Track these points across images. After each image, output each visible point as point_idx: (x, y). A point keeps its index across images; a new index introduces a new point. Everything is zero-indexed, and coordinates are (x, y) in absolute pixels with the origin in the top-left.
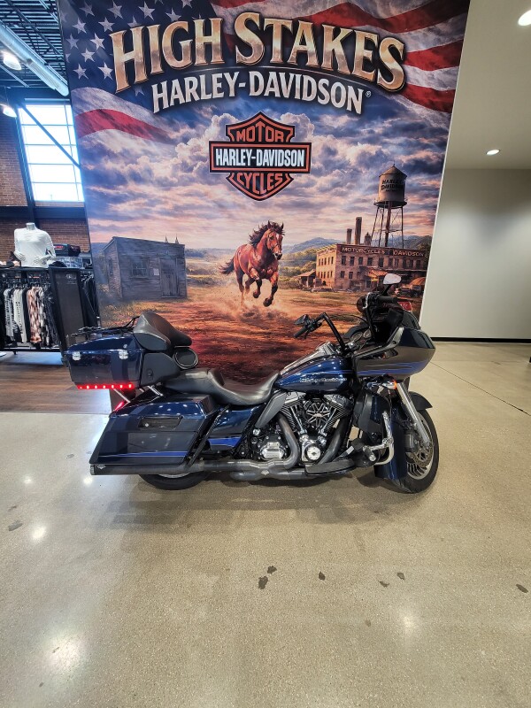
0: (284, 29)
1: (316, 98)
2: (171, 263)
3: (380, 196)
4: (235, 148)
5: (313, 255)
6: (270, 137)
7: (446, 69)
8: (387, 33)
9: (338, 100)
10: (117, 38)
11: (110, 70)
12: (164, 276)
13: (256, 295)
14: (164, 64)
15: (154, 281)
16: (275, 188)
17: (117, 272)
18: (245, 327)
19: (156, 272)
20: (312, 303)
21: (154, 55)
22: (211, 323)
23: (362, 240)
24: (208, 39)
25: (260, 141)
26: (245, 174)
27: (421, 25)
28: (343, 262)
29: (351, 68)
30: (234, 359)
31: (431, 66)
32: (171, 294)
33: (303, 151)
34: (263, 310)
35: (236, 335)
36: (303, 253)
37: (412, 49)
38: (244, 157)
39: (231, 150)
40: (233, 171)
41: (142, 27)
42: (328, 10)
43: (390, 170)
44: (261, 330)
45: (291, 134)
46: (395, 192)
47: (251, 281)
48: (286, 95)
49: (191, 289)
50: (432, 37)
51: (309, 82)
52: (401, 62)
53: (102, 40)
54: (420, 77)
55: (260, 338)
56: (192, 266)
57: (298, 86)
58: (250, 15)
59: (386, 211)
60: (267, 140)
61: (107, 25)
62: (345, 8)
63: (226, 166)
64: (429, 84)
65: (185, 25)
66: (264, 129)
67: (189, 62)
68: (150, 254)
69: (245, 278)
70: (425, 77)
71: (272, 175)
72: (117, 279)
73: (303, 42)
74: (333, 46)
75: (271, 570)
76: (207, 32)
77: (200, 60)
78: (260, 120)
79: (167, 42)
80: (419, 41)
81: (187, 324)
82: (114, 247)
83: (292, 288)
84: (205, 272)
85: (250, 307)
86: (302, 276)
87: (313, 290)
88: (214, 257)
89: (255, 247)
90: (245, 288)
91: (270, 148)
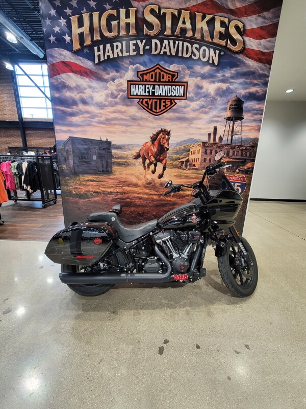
0: (173, 15)
1: (191, 56)
2: (103, 152)
3: (228, 114)
4: (142, 85)
5: (188, 149)
6: (163, 78)
7: (268, 39)
8: (234, 17)
9: (204, 57)
10: (74, 19)
11: (69, 38)
12: (99, 160)
13: (154, 172)
14: (102, 35)
15: (93, 163)
16: (166, 108)
17: (71, 157)
18: (147, 191)
19: (94, 158)
20: (187, 177)
21: (96, 30)
22: (126, 188)
23: (217, 140)
24: (128, 20)
25: (157, 80)
26: (148, 100)
27: (254, 13)
28: (206, 153)
29: (212, 38)
30: (140, 210)
31: (260, 37)
32: (103, 171)
33: (183, 87)
34: (158, 181)
35: (141, 196)
36: (182, 147)
37: (248, 27)
38: (148, 90)
39: (140, 86)
40: (141, 98)
41: (89, 13)
42: (199, 4)
43: (234, 99)
44: (156, 193)
45: (176, 77)
46: (237, 111)
47: (151, 163)
48: (174, 54)
49: (115, 168)
50: (260, 20)
51: (187, 46)
52: (241, 35)
53: (65, 20)
54: (252, 44)
55: (155, 197)
56: (115, 154)
57: (180, 49)
58: (153, 7)
59: (232, 122)
60: (162, 80)
61: (68, 11)
62: (210, 3)
63: (137, 95)
64: (258, 48)
65: (114, 12)
66: (160, 74)
67: (116, 33)
68: (91, 147)
69: (147, 161)
70: (256, 44)
71: (164, 100)
72: (71, 162)
73: (184, 23)
74: (202, 25)
75: (166, 342)
76: (127, 16)
77: (123, 33)
78: (158, 68)
79: (104, 22)
80: (252, 22)
81: (112, 189)
82: (70, 143)
83: (175, 168)
84: (123, 158)
85: (150, 179)
86: (181, 161)
87: (187, 169)
88: (129, 149)
89: (153, 143)
90: (147, 167)
91: (164, 86)
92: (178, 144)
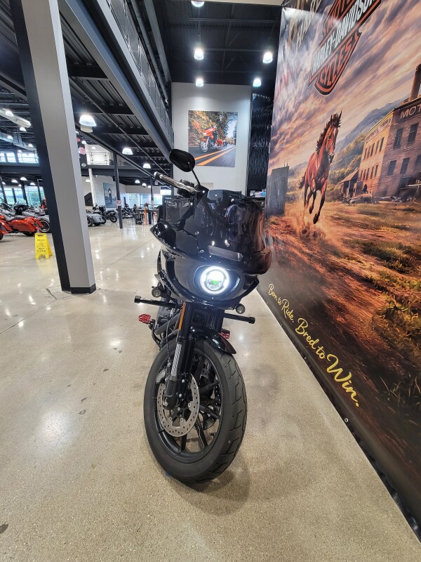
4: (324, 44)
5: (360, 145)
13: (311, 210)
16: (343, 65)
22: (289, 237)
25: (342, 10)
26: (326, 69)
28: (396, 144)
32: (280, 210)
36: (352, 145)
38: (329, 47)
39: (322, 49)
40: (319, 73)
47: (311, 191)
49: (287, 206)
55: (306, 258)
71: (343, 48)
82: (272, 177)
83: (335, 200)
84: (293, 189)
85: (306, 224)
86: (344, 180)
87: (351, 201)
88: (298, 173)
89: (318, 153)
90: (306, 203)
91: (348, 11)
92: (348, 140)
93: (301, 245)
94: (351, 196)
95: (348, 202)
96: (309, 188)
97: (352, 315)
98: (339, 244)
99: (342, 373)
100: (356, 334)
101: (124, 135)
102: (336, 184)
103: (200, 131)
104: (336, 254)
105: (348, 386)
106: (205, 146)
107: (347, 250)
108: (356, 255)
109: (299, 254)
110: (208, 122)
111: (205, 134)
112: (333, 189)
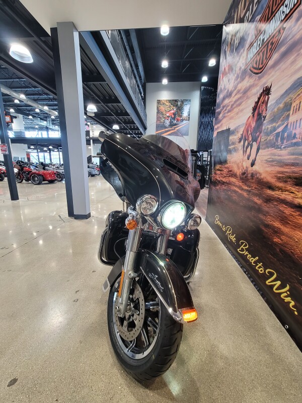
4: (256, 41)
6: (276, 4)
16: (272, 52)
22: (231, 179)
25: (270, 16)
26: (258, 56)
35: (237, 189)
36: (281, 105)
38: (259, 43)
39: (254, 45)
47: (248, 144)
56: (230, 141)
60: (274, 9)
66: (273, 2)
81: (225, 179)
82: (217, 137)
83: (268, 147)
84: (233, 143)
85: (245, 168)
86: (276, 132)
87: (283, 146)
88: (238, 132)
89: (253, 116)
90: (245, 152)
91: (275, 16)
92: (277, 102)
93: (241, 184)
94: (282, 143)
95: (280, 148)
96: (247, 142)
97: (287, 236)
98: (273, 181)
99: (280, 285)
100: (292, 252)
101: (114, 117)
102: (269, 136)
103: (164, 113)
104: (271, 187)
105: (286, 297)
106: (167, 123)
107: (281, 185)
108: (289, 187)
109: (240, 191)
110: (170, 107)
111: (168, 115)
112: (266, 139)
